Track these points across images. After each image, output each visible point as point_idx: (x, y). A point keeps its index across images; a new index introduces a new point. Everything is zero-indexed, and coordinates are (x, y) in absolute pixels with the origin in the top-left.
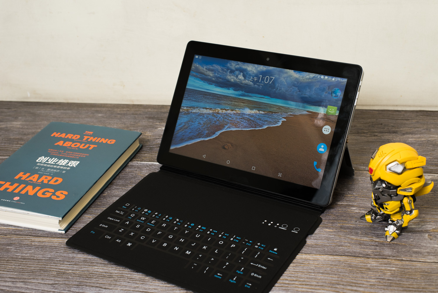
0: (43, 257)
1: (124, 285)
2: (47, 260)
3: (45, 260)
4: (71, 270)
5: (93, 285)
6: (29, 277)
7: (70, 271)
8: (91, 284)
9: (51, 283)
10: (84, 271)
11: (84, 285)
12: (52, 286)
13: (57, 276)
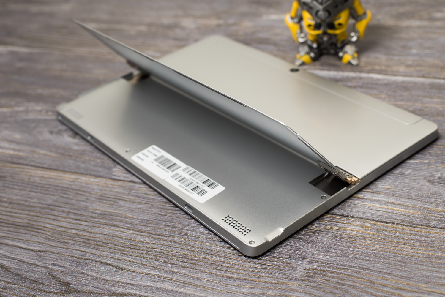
0: (39, 203)
1: (155, 266)
2: (45, 208)
3: (40, 207)
4: (75, 229)
5: (103, 261)
6: (7, 235)
7: (74, 231)
8: (99, 259)
9: (39, 249)
10: (96, 233)
11: (87, 259)
12: (37, 255)
13: (50, 237)
